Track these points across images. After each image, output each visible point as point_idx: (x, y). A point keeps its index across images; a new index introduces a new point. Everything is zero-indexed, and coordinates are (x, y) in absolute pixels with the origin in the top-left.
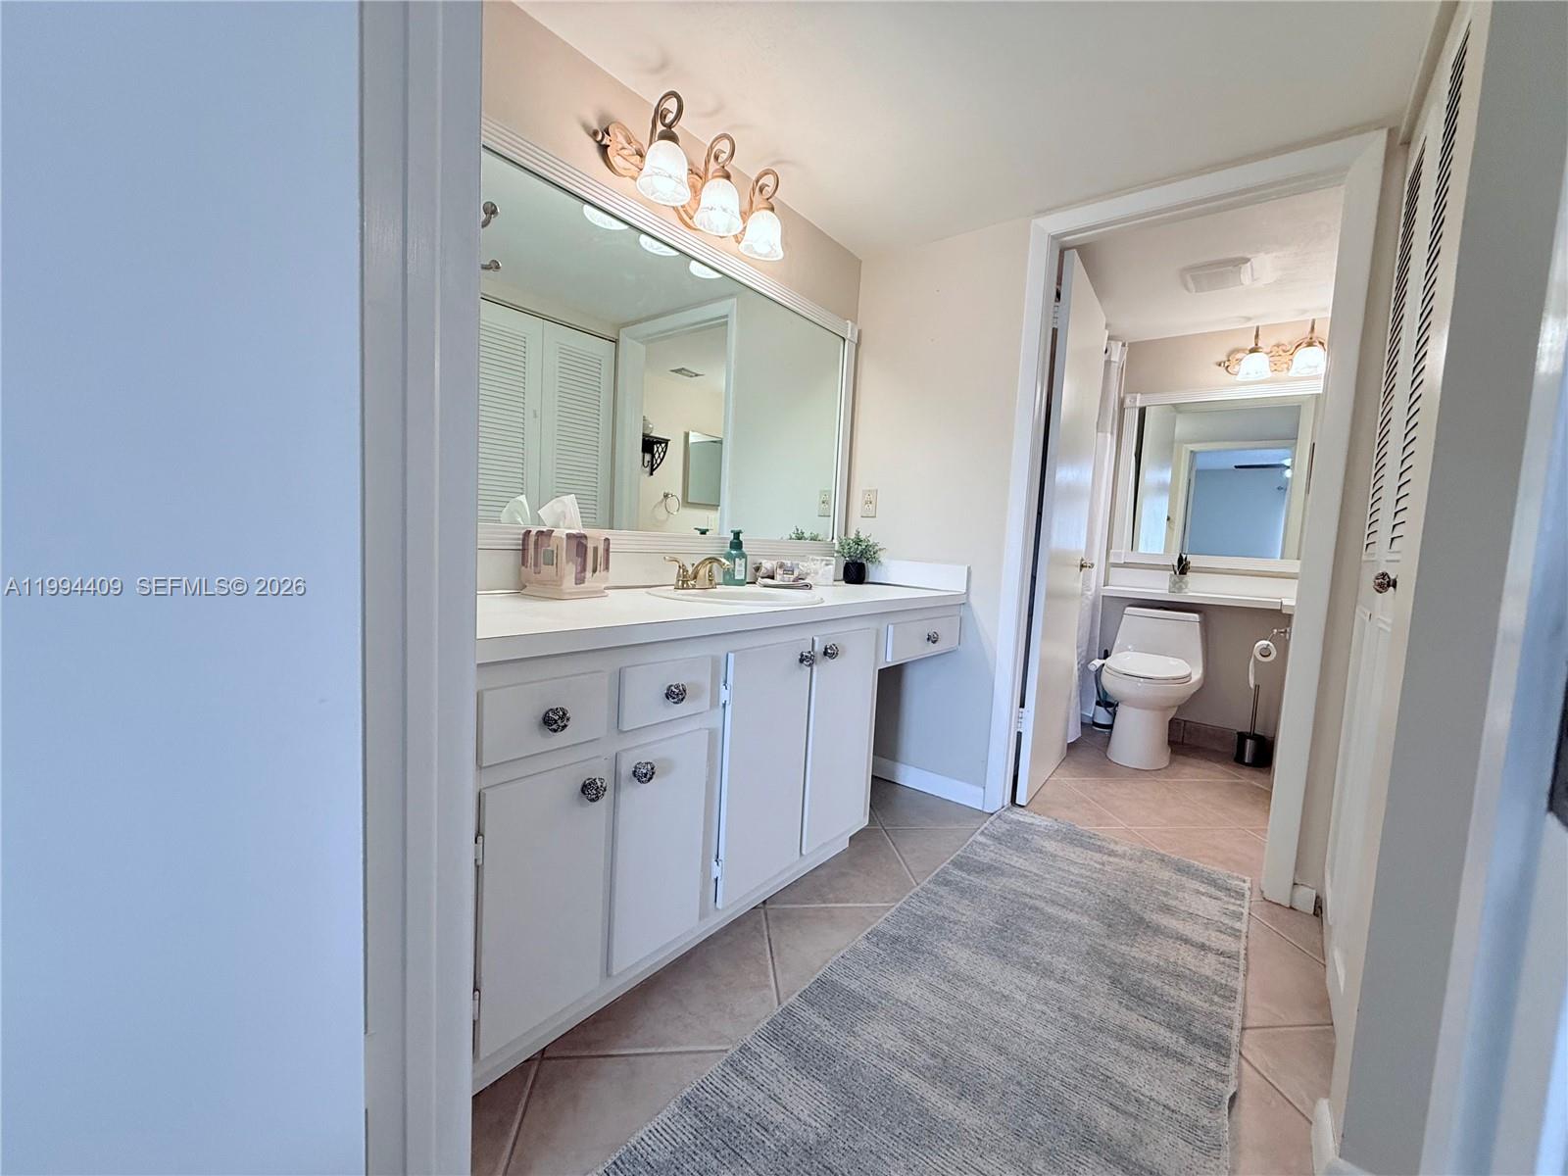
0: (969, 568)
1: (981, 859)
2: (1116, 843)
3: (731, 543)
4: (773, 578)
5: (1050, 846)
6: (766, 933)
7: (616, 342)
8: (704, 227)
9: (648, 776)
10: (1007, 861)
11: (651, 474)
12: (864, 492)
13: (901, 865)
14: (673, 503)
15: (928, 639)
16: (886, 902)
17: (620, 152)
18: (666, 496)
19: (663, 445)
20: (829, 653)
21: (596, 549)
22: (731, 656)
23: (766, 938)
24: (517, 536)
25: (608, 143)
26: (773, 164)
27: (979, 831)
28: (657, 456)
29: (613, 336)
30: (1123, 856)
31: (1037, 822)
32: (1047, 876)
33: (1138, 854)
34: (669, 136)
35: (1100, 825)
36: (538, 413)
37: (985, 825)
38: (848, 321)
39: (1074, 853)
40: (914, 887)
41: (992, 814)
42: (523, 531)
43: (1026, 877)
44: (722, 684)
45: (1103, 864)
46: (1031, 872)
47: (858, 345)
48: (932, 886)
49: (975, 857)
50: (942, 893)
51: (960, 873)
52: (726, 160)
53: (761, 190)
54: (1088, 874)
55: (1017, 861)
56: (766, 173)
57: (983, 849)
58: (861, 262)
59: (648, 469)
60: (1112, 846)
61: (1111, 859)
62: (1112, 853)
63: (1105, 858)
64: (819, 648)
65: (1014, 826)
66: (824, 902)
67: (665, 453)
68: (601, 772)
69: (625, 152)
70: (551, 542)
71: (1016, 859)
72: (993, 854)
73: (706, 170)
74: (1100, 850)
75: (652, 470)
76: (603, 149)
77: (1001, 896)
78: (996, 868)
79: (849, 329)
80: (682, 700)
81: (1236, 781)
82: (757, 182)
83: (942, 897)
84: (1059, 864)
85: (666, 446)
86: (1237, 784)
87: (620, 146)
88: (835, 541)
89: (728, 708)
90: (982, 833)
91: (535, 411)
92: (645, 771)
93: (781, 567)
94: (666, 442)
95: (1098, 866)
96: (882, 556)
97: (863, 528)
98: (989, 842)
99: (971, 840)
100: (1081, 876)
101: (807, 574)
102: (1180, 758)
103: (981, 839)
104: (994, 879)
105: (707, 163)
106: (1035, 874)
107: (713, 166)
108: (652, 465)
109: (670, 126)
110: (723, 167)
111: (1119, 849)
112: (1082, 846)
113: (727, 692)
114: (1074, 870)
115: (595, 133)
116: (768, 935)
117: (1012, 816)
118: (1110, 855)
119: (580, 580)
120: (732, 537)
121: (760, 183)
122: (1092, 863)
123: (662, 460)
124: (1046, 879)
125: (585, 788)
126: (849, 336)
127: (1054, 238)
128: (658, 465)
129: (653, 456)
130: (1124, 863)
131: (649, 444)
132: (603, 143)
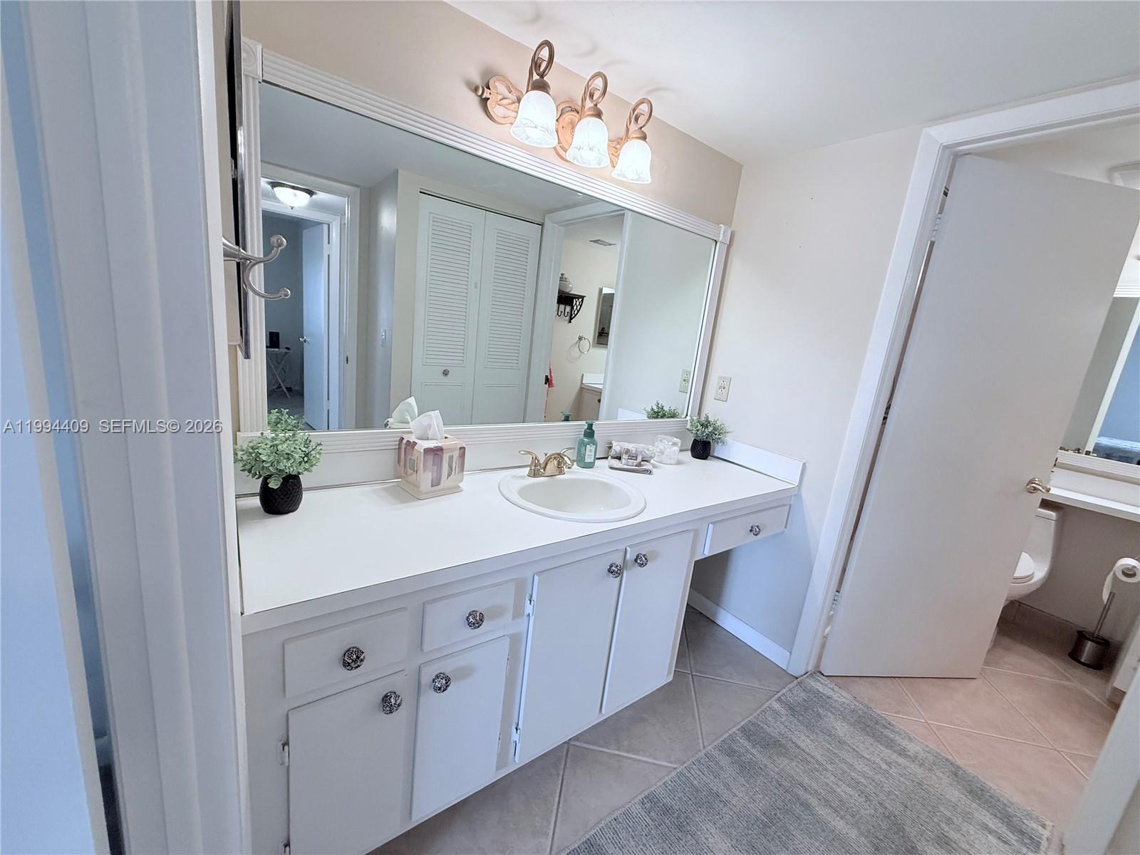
0: (804, 465)
1: (770, 730)
2: (910, 739)
3: (585, 431)
4: (619, 458)
5: (841, 728)
6: (561, 773)
7: (542, 225)
8: (578, 161)
9: (442, 689)
10: (794, 739)
11: (570, 322)
12: (720, 377)
13: (695, 721)
14: (586, 345)
15: (751, 531)
16: (670, 762)
17: (499, 103)
18: (580, 338)
19: (580, 300)
20: (641, 561)
21: (451, 458)
22: (536, 577)
23: (560, 778)
24: (395, 439)
25: (488, 96)
26: (649, 92)
27: (777, 696)
28: (575, 308)
29: (539, 220)
30: (914, 759)
31: (835, 697)
32: (828, 766)
33: (931, 759)
34: (542, 86)
35: (898, 712)
36: (479, 285)
37: (784, 691)
38: (722, 225)
39: (863, 743)
40: (700, 751)
41: (797, 678)
42: (398, 439)
43: (808, 762)
44: (527, 599)
45: (889, 764)
46: (813, 758)
47: (729, 246)
48: (715, 753)
49: (765, 727)
50: (722, 763)
51: (746, 743)
52: (599, 98)
53: (637, 119)
54: (871, 773)
55: (804, 741)
56: (641, 102)
57: (775, 718)
58: (742, 166)
59: (568, 318)
60: (905, 743)
61: (900, 760)
62: (903, 753)
63: (894, 756)
64: (630, 556)
65: (812, 696)
66: (618, 750)
67: (581, 306)
68: (401, 684)
69: (505, 102)
70: (414, 453)
71: (803, 737)
72: (782, 727)
73: (583, 106)
74: (890, 744)
75: (571, 319)
76: (484, 102)
77: (777, 781)
78: (781, 746)
79: (722, 232)
80: (479, 627)
81: (1066, 683)
82: (634, 110)
83: (721, 768)
84: (844, 754)
85: (582, 301)
86: (1064, 687)
87: (500, 97)
88: (688, 418)
89: (532, 618)
90: (779, 699)
91: (476, 284)
92: (439, 686)
93: (626, 453)
94: (583, 297)
95: (884, 766)
96: (728, 438)
97: (713, 411)
98: (783, 711)
99: (766, 705)
100: (864, 775)
101: (651, 457)
102: (1007, 641)
103: (776, 706)
104: (776, 758)
105: (584, 100)
106: (817, 761)
107: (589, 104)
108: (571, 315)
109: (542, 76)
110: (596, 105)
111: (912, 748)
112: (873, 736)
113: (531, 606)
114: (860, 765)
115: (476, 90)
116: (563, 776)
117: (813, 683)
118: (900, 754)
119: (436, 482)
120: (586, 427)
121: (635, 113)
122: (878, 760)
123: (578, 311)
124: (826, 770)
125: (386, 699)
126: (721, 238)
127: (946, 147)
128: (576, 315)
129: (572, 308)
130: (913, 768)
131: (566, 299)
132: (484, 97)
